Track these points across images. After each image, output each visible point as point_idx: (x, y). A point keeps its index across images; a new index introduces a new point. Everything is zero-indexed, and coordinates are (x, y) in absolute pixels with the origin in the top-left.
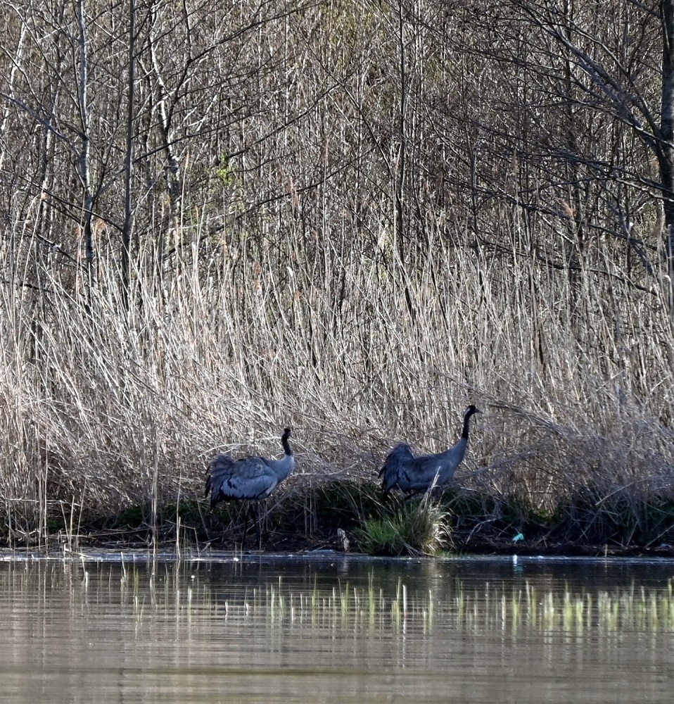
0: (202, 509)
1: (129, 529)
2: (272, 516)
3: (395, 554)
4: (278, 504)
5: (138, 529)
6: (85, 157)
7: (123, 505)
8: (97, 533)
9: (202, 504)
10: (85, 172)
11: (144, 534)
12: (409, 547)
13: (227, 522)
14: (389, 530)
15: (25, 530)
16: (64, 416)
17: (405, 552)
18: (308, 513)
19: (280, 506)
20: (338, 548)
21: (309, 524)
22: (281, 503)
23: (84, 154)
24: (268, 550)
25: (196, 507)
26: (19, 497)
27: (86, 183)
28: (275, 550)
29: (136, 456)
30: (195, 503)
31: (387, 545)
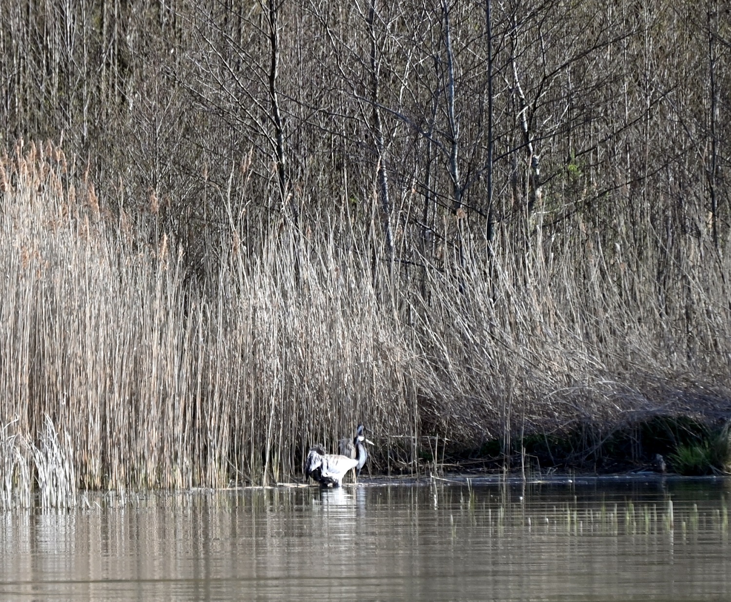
0: (549, 441)
1: (490, 459)
2: (604, 445)
3: (702, 474)
4: (610, 436)
5: (497, 458)
6: (454, 157)
7: (485, 439)
8: (463, 462)
9: (548, 437)
10: (454, 170)
11: (501, 462)
12: (713, 468)
13: (569, 451)
14: (698, 455)
15: (406, 461)
16: (436, 369)
17: (710, 473)
18: (635, 442)
19: (612, 437)
20: (658, 470)
21: (635, 451)
22: (613, 434)
23: (453, 155)
24: (601, 473)
25: (544, 439)
26: (400, 434)
27: (455, 179)
28: (607, 472)
29: (495, 399)
30: (542, 436)
31: (696, 466)
